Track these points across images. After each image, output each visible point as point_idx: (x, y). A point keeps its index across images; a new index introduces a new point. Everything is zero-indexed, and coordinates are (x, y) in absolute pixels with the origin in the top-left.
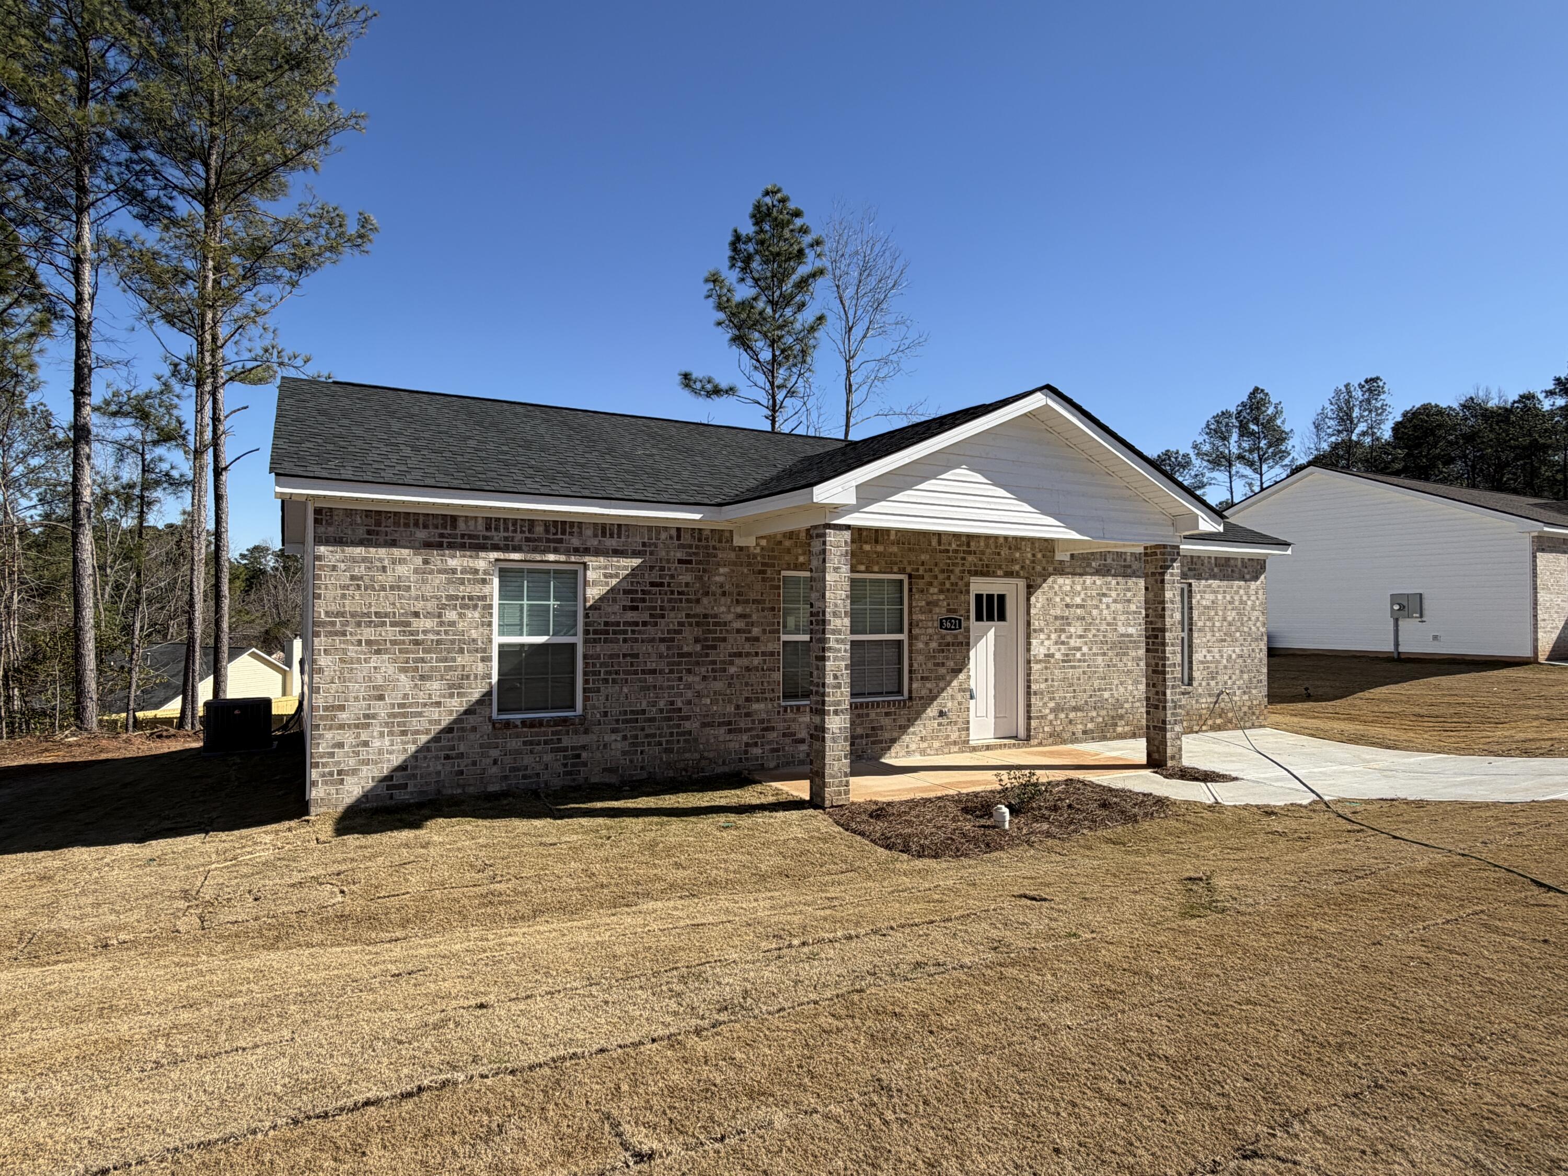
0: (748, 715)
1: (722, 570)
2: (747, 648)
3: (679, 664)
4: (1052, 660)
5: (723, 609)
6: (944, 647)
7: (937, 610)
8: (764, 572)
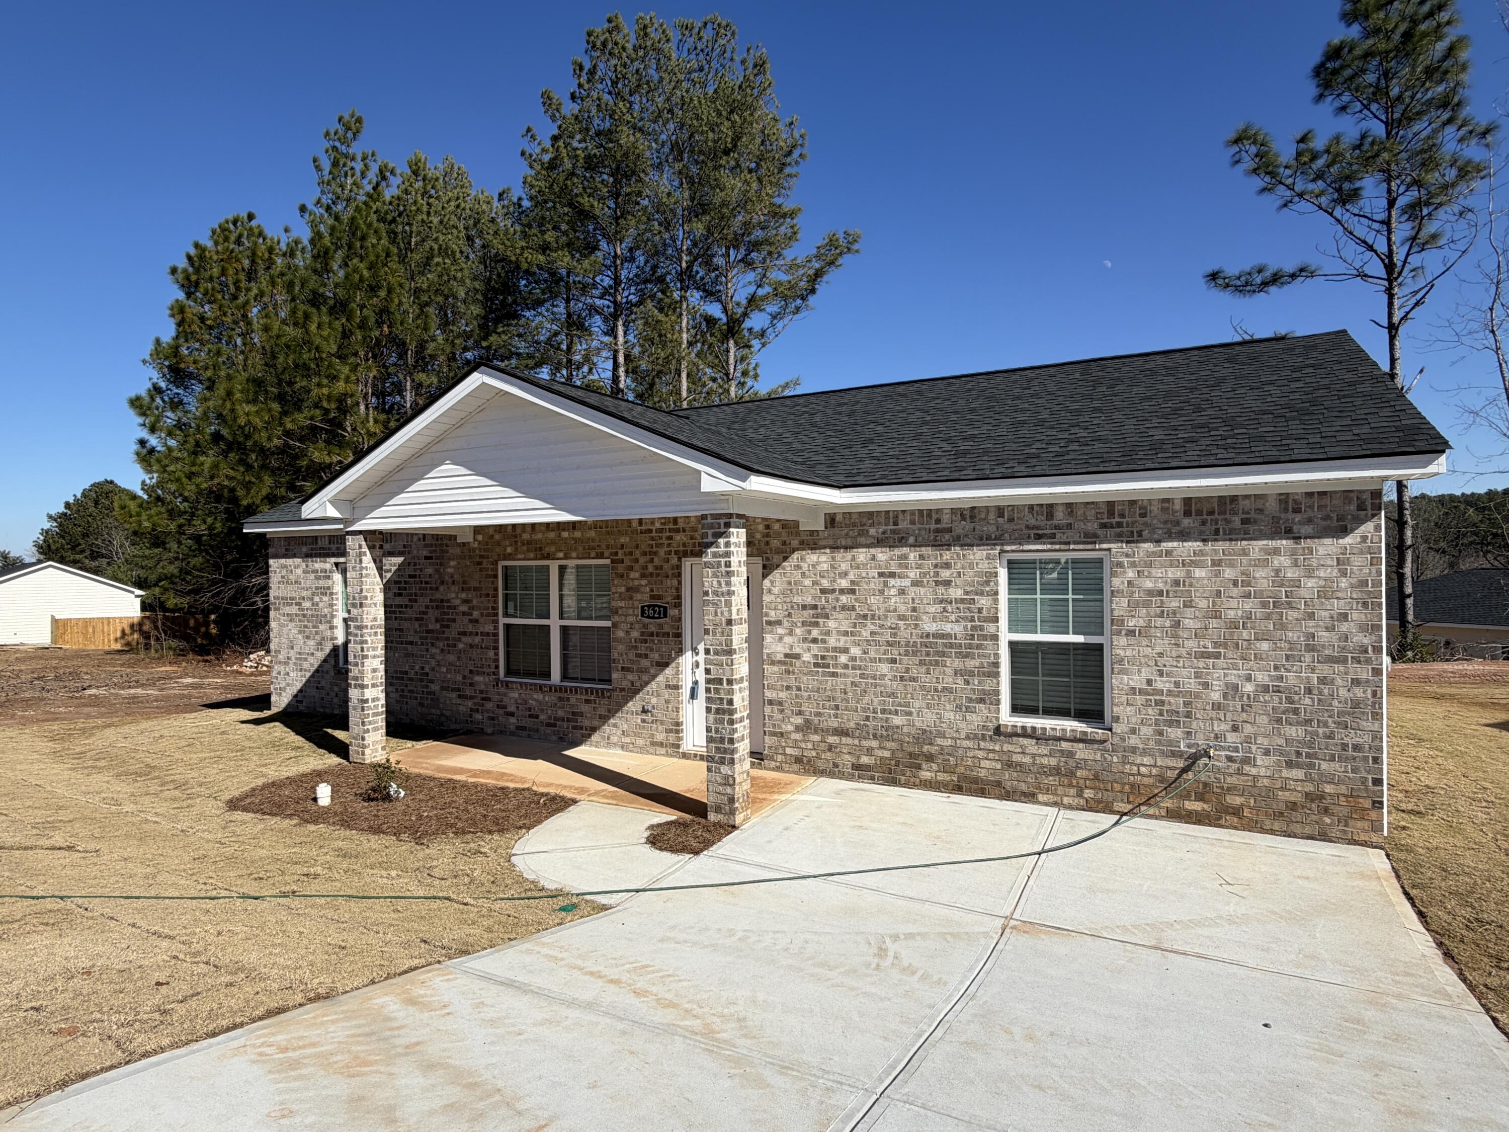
0: (471, 684)
1: (452, 563)
2: (470, 628)
3: (426, 638)
4: (798, 663)
5: (453, 595)
6: (647, 636)
7: (638, 596)
8: (480, 563)
